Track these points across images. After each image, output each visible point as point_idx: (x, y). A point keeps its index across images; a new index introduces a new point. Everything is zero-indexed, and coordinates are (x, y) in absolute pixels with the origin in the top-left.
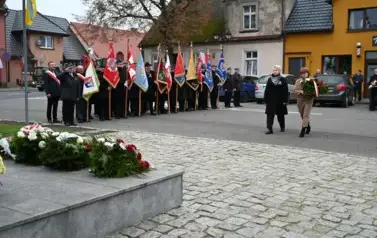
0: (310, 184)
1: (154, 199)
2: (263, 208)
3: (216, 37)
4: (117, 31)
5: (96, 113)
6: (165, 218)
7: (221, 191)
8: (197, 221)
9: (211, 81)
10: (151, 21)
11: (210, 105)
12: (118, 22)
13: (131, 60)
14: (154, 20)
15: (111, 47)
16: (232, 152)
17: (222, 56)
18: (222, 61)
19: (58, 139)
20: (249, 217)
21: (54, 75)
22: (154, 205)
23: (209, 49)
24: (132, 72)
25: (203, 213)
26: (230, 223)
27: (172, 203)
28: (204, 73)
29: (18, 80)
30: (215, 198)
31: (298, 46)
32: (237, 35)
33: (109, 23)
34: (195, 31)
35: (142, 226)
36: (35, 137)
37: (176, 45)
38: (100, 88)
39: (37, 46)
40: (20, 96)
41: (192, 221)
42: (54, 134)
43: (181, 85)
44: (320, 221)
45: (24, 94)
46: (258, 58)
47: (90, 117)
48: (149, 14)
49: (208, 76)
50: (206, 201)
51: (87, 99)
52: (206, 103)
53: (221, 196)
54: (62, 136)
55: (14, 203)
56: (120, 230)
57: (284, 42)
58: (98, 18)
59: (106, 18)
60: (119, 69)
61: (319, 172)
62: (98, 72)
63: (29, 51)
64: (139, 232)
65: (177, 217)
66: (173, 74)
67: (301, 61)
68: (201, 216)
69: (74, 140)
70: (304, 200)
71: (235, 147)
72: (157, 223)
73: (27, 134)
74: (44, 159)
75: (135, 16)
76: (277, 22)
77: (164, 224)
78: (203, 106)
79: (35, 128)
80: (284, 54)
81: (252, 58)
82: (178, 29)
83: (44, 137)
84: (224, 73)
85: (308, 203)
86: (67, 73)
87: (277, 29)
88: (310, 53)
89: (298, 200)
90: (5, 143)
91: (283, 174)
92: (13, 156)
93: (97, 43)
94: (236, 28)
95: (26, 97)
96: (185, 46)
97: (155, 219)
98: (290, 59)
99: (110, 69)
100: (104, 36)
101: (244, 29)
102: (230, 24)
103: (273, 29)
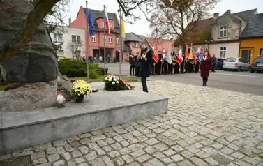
3: (206, 41)
4: (162, 39)
13: (164, 51)
24: (164, 56)
31: (246, 44)
32: (216, 40)
39: (133, 46)
46: (226, 50)
48: (176, 32)
57: (240, 42)
65: (163, 118)
75: (170, 33)
76: (237, 33)
80: (240, 48)
81: (223, 50)
82: (188, 38)
87: (237, 37)
88: (253, 48)
94: (216, 37)
98: (243, 51)
100: (158, 42)
101: (220, 37)
102: (213, 35)
103: (235, 37)
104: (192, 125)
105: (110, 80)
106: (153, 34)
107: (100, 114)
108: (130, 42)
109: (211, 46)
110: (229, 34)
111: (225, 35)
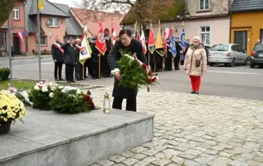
0: (250, 126)
1: (132, 134)
2: (214, 143)
3: (178, 17)
4: (104, 13)
5: (89, 73)
6: (140, 149)
7: (182, 130)
8: (165, 151)
9: (174, 49)
10: (129, 5)
11: (173, 67)
12: (106, 6)
13: (114, 34)
14: (132, 5)
15: (100, 25)
16: (190, 102)
17: (183, 31)
18: (183, 34)
19: (63, 91)
20: (204, 150)
21: (59, 46)
22: (132, 140)
23: (173, 26)
25: (169, 146)
26: (189, 153)
27: (146, 139)
28: (169, 44)
29: (33, 51)
30: (178, 135)
31: (241, 22)
32: (194, 14)
33: (99, 7)
34: (162, 12)
35: (124, 154)
36: (47, 90)
37: (149, 22)
38: (92, 55)
39: (47, 25)
40: (35, 62)
41: (161, 152)
42: (60, 87)
43: (152, 53)
44: (259, 153)
45: (38, 60)
46: (210, 32)
47: (85, 77)
49: (173, 46)
50: (171, 137)
51: (83, 63)
52: (171, 66)
53: (182, 134)
54: (66, 88)
55: (32, 136)
56: (108, 157)
57: (231, 19)
58: (90, 4)
59: (96, 4)
60: (106, 41)
61: (258, 117)
62: (90, 44)
63: (41, 29)
64: (121, 159)
65: (149, 148)
66: (147, 44)
67: (244, 33)
68: (167, 148)
69: (74, 92)
70: (246, 137)
71: (192, 98)
72: (135, 153)
73: (41, 88)
74: (53, 106)
75: (117, 2)
76: (225, 4)
77: (140, 153)
78: (168, 68)
79: (46, 83)
80: (231, 28)
81: (206, 32)
82: (150, 11)
83: (53, 90)
84: (185, 43)
85: (249, 139)
86: (68, 45)
87: (225, 10)
88: (251, 27)
89: (241, 138)
90: (25, 94)
91: (229, 118)
92: (31, 103)
93: (90, 22)
94: (193, 9)
95: (40, 63)
96: (155, 23)
97: (133, 150)
98: (235, 32)
99: (100, 41)
100: (95, 17)
101: (199, 10)
102: (189, 6)
103: (222, 10)
104: (198, 156)
105: (45, 89)
107: (52, 150)
111: (207, 7)
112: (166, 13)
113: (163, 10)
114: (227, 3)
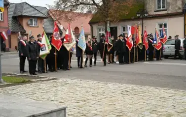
3: (138, 15)
12: (75, 8)
32: (152, 13)
39: (28, 25)
46: (167, 28)
48: (94, 2)
57: (185, 17)
76: (179, 4)
87: (179, 8)
94: (152, 8)
101: (157, 9)
102: (148, 6)
103: (177, 9)
106: (58, 5)
108: (22, 17)
109: (146, 22)
110: (169, 4)
111: (164, 7)
112: (126, 13)
113: (124, 10)
114: (181, 3)
